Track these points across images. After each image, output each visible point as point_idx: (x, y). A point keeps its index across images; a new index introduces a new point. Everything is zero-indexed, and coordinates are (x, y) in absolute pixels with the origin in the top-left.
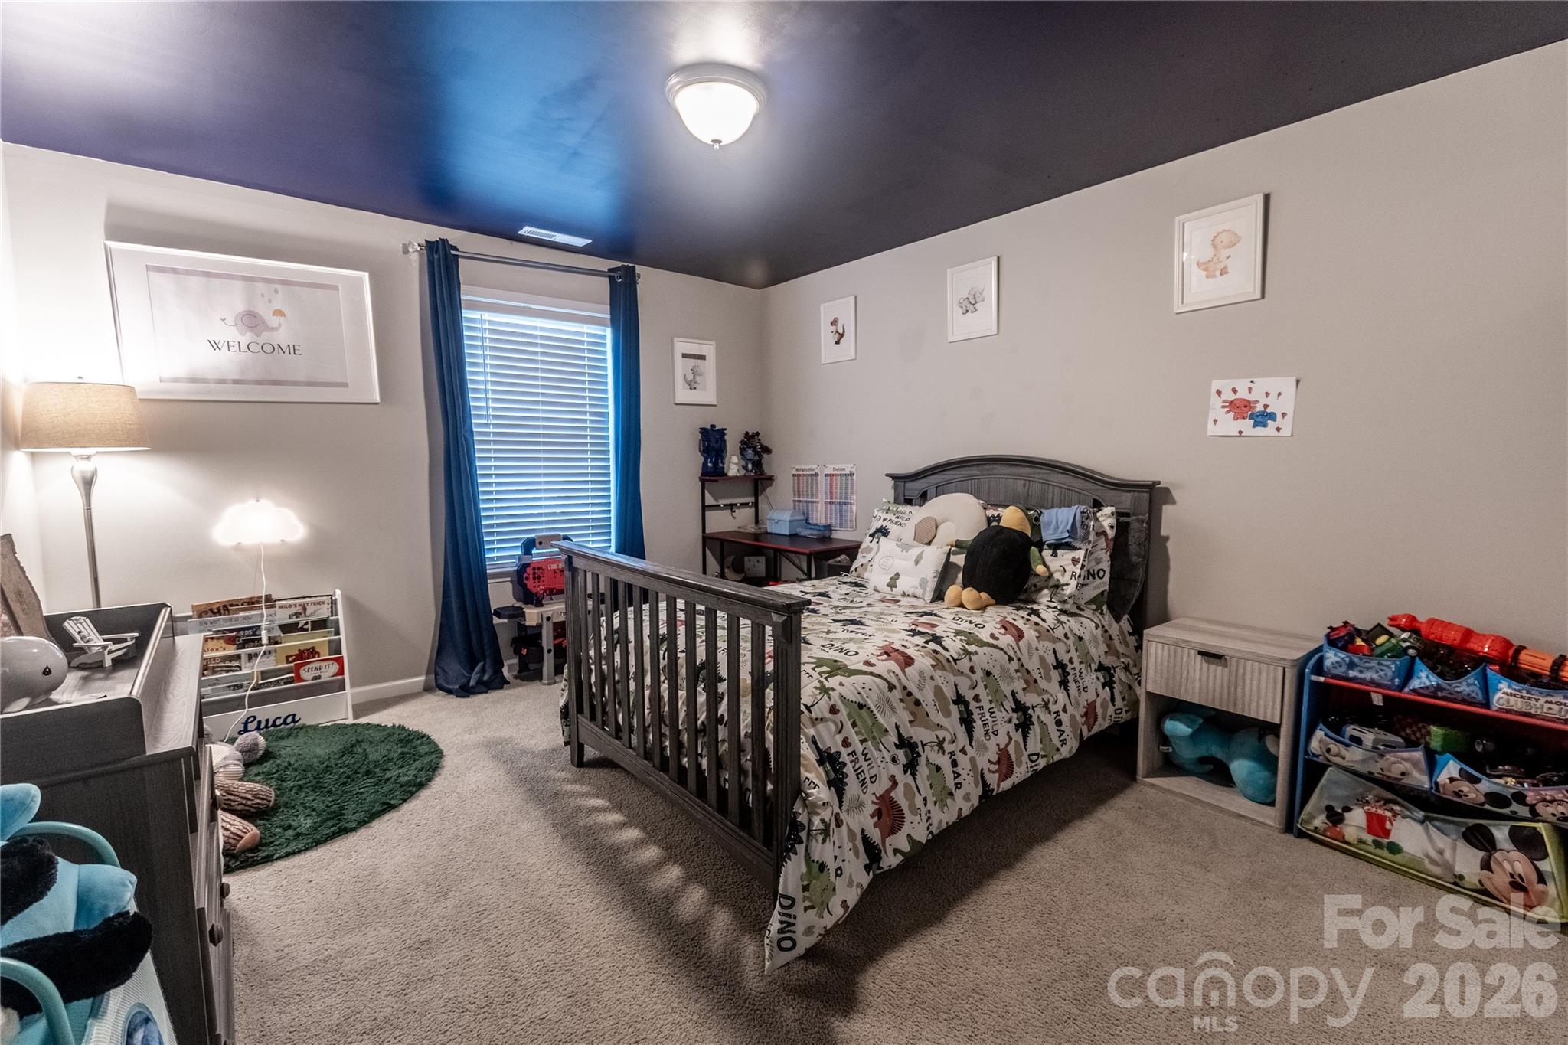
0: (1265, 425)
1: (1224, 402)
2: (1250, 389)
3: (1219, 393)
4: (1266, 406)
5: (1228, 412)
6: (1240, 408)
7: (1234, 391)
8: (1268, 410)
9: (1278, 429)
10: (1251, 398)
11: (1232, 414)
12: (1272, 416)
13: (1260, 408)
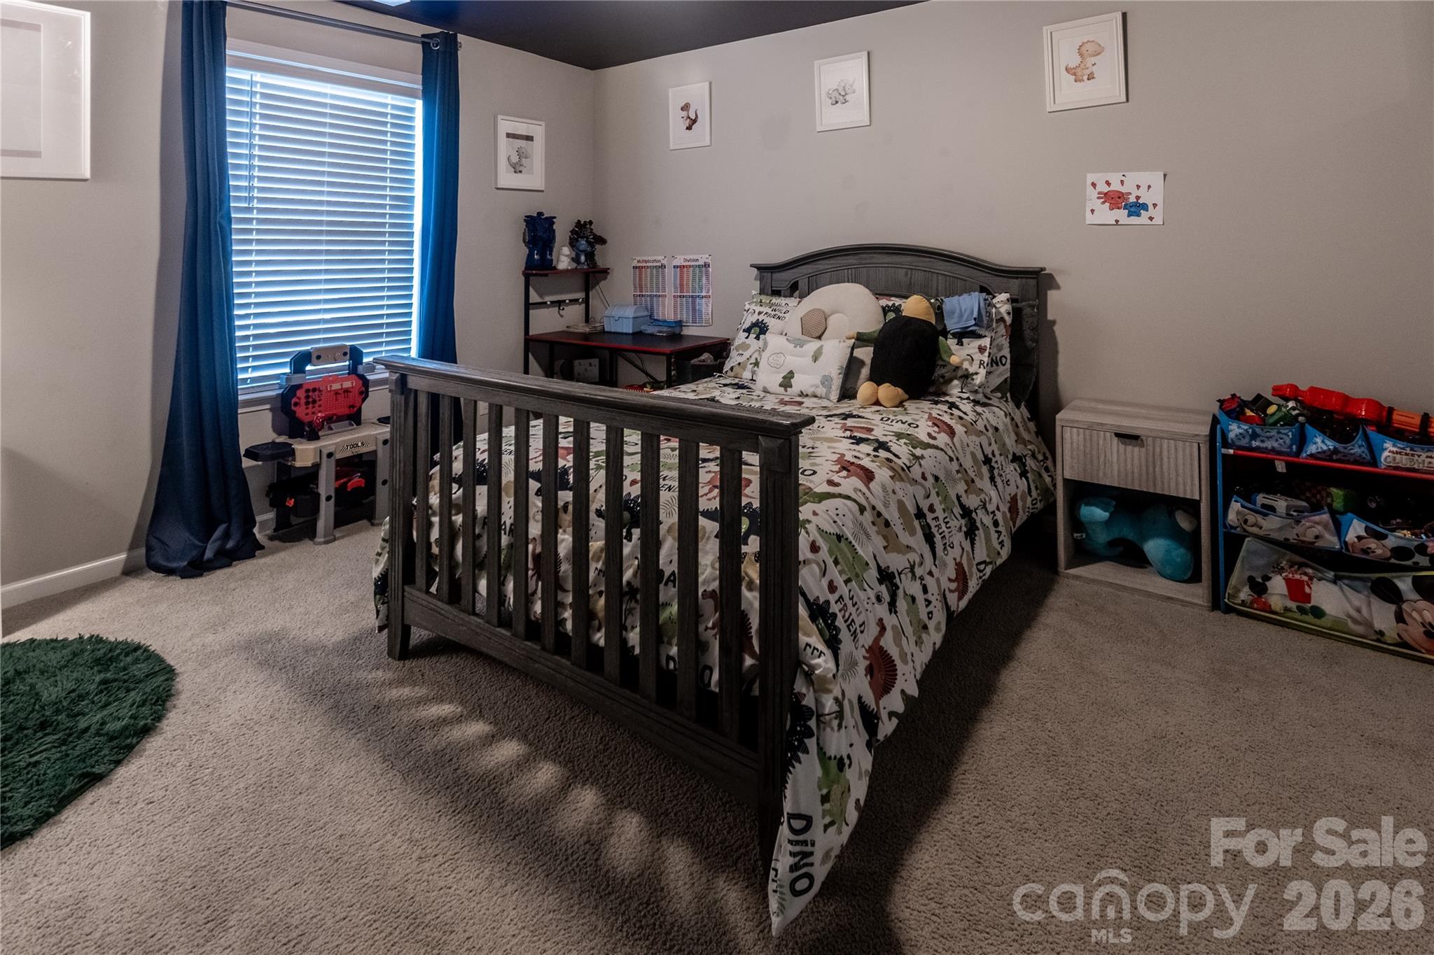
0: (1139, 215)
1: (1099, 193)
2: (1122, 182)
3: (1094, 185)
4: (1138, 198)
5: (1104, 203)
6: (1114, 199)
7: (1108, 183)
8: (1141, 201)
9: (1151, 219)
10: (1123, 190)
11: (1107, 205)
12: (1144, 207)
13: (1132, 199)
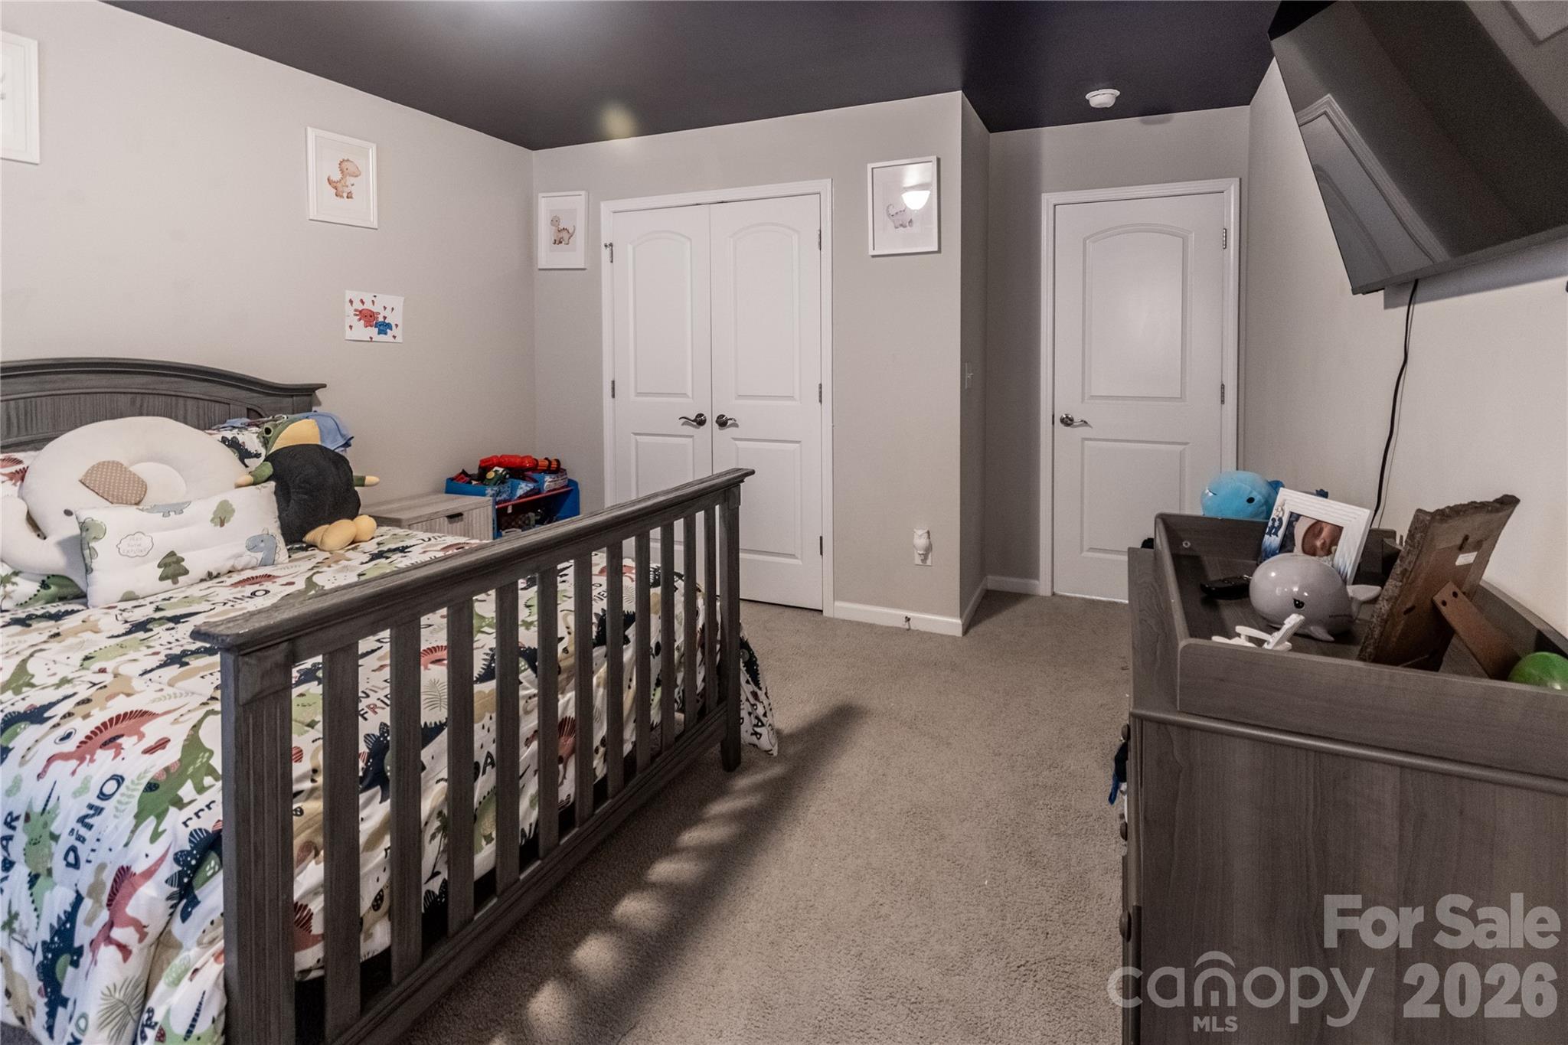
0: (386, 334)
1: (356, 310)
2: (373, 302)
3: (351, 302)
4: (385, 318)
5: (360, 319)
6: (368, 317)
7: (362, 302)
8: (387, 321)
9: (394, 337)
10: (374, 309)
11: (362, 322)
12: (389, 326)
13: (381, 319)
